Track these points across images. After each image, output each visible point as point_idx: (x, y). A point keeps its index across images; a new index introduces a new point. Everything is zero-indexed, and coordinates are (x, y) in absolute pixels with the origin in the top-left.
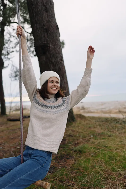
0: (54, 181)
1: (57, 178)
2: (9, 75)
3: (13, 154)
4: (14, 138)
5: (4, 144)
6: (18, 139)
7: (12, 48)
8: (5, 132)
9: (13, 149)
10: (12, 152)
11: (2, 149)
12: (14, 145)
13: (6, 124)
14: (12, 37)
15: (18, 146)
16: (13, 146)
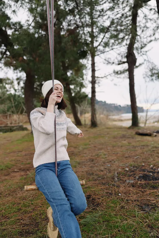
0: (141, 222)
1: (147, 220)
2: (143, 75)
3: (117, 175)
4: (129, 157)
5: (114, 162)
6: (133, 158)
7: (150, 36)
8: (123, 148)
9: (120, 170)
10: (116, 173)
11: (109, 167)
12: (124, 165)
13: (133, 138)
14: (149, 20)
15: (127, 167)
16: (122, 165)
